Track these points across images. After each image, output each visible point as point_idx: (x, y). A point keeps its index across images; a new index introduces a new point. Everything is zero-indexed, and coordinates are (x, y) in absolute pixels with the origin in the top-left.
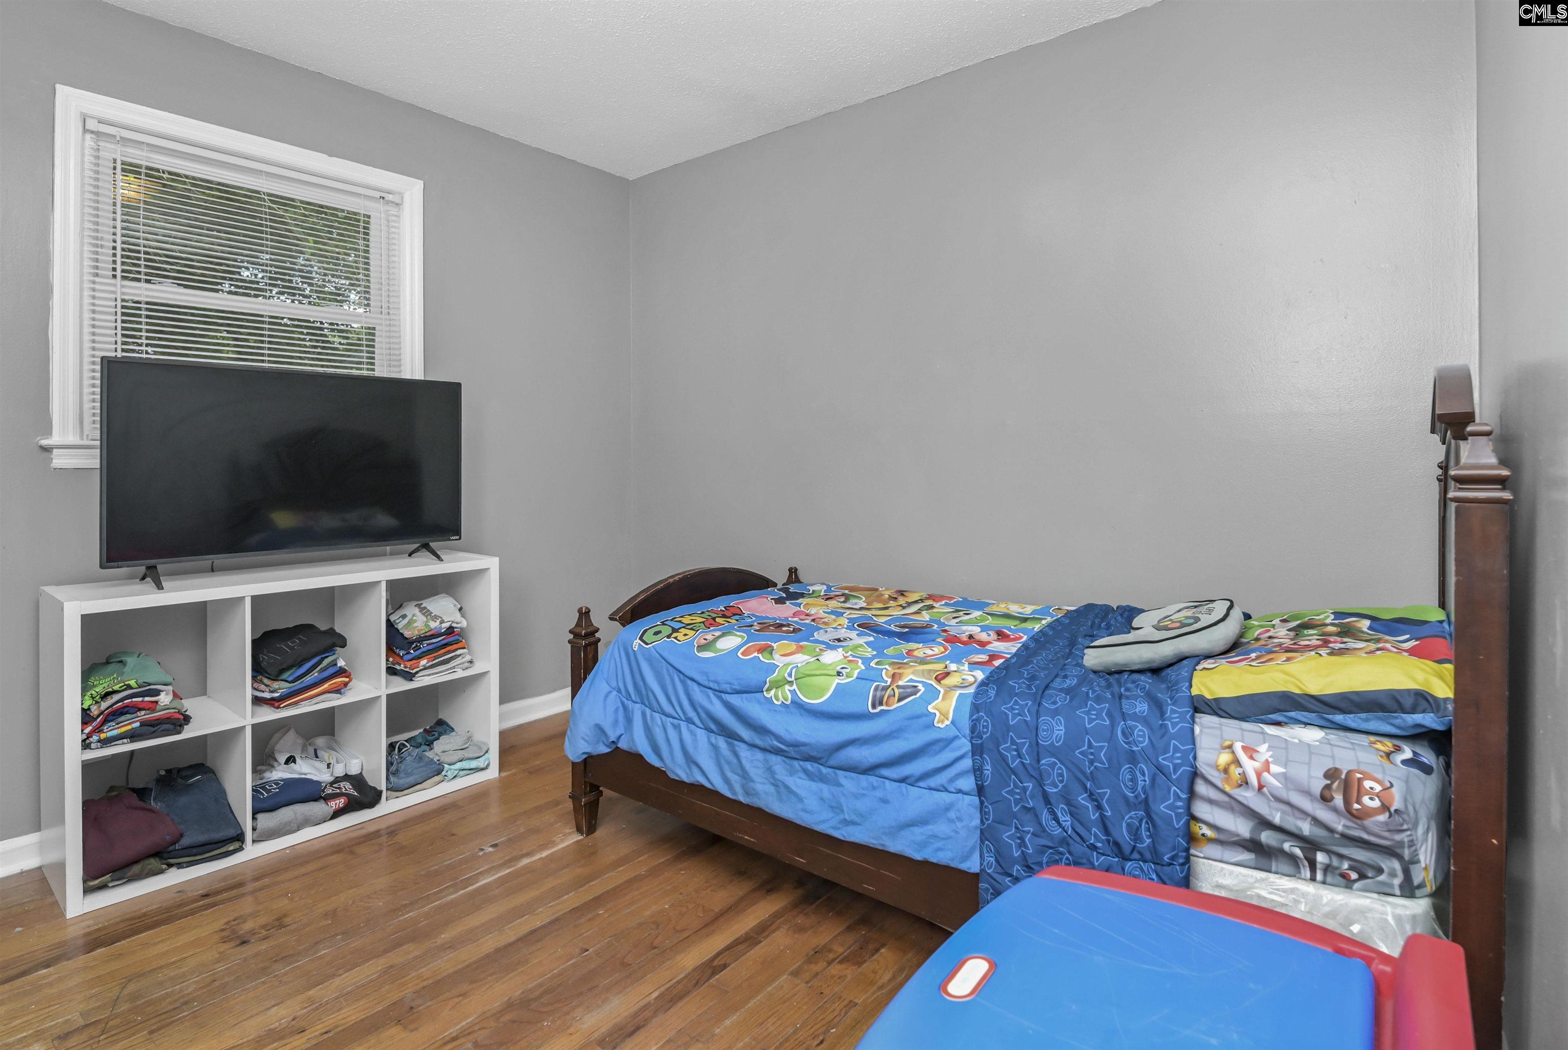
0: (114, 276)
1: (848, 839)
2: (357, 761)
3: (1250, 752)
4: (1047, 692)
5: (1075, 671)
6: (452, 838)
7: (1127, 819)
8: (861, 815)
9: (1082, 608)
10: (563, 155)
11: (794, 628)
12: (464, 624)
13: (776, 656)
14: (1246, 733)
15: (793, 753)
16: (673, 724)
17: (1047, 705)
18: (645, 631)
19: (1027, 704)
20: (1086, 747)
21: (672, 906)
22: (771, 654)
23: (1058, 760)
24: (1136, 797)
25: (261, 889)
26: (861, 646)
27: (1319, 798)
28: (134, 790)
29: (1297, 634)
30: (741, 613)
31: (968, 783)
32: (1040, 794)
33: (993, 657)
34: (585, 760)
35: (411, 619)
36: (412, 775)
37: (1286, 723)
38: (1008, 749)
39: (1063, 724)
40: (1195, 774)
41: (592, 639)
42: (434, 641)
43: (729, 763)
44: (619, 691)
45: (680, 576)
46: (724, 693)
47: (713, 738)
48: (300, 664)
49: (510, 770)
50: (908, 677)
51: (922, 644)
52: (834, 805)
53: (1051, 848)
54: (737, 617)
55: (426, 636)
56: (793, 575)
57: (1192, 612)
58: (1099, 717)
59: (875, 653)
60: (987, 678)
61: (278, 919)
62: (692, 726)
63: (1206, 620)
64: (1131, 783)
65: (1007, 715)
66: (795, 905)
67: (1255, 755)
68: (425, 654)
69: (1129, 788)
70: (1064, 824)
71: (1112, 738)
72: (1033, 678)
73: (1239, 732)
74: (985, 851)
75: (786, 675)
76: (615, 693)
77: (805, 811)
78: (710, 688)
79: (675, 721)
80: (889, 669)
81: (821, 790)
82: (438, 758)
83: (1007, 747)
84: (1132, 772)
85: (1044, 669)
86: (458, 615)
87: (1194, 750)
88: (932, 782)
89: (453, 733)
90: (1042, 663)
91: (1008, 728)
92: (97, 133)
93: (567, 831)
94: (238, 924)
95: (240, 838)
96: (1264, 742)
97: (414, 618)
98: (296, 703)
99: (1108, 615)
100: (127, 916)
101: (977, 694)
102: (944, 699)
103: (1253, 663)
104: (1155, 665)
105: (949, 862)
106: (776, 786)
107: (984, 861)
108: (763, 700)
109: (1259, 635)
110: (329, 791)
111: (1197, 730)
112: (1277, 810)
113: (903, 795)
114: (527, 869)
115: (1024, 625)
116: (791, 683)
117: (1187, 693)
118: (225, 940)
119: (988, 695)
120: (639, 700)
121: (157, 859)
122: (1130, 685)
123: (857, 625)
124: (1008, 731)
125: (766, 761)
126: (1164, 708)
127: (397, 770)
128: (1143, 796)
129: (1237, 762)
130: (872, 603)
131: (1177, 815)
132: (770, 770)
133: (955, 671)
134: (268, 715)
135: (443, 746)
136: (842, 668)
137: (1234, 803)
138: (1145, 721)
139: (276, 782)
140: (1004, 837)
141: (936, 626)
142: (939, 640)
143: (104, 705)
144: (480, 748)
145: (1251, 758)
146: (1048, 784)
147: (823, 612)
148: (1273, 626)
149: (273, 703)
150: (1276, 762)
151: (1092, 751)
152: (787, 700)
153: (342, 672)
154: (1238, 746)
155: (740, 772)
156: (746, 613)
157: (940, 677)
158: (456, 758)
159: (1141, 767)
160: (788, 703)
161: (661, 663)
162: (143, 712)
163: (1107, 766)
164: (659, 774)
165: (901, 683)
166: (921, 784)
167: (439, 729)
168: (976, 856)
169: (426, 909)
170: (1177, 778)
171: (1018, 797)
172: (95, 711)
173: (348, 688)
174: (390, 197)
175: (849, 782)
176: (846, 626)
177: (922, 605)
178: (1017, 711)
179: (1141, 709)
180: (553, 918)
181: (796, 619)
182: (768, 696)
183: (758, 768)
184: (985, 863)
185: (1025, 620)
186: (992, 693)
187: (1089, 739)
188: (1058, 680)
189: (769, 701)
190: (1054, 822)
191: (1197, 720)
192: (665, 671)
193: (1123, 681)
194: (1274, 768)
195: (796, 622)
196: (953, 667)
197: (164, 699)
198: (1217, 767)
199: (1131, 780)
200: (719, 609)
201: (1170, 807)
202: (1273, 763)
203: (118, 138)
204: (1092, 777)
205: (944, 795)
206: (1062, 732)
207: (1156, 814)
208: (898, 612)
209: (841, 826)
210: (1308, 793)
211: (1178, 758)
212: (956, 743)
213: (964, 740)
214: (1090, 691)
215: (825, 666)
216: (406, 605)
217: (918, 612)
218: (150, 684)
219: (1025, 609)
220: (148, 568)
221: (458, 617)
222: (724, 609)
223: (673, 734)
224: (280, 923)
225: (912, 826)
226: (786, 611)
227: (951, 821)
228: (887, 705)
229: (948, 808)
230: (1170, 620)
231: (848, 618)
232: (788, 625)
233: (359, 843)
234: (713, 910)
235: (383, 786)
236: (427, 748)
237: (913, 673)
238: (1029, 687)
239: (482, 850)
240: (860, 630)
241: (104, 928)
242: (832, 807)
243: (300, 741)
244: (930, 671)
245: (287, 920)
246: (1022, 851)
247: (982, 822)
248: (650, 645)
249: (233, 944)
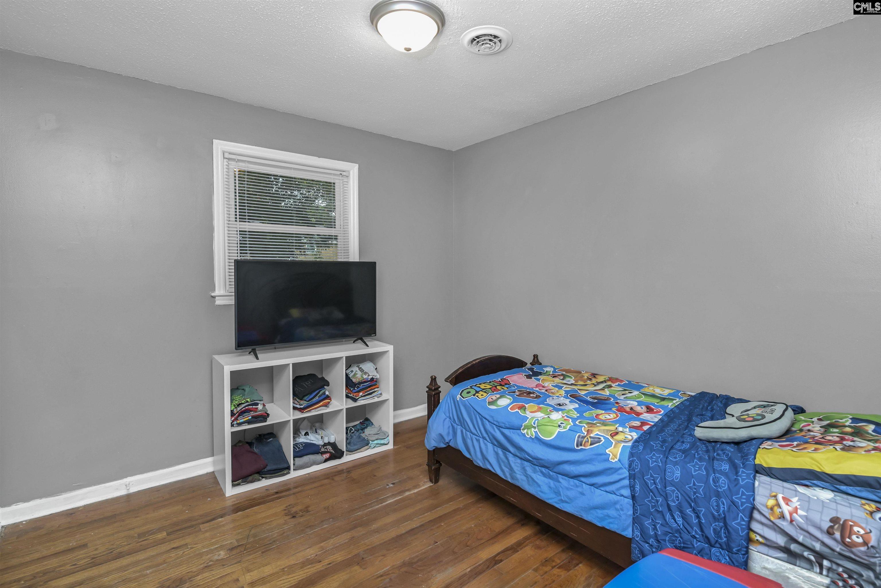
0: (236, 221)
1: (563, 510)
2: (333, 436)
3: (787, 501)
4: (672, 451)
5: (689, 439)
6: (375, 477)
7: (714, 526)
8: (570, 499)
9: (698, 395)
10: (421, 143)
11: (536, 395)
12: (378, 377)
13: (527, 412)
14: (785, 490)
15: (535, 462)
16: (476, 439)
17: (671, 458)
18: (463, 391)
19: (660, 457)
20: (692, 485)
21: (475, 526)
22: (525, 411)
23: (676, 489)
24: (719, 515)
25: (298, 493)
26: (571, 410)
27: (826, 532)
28: (247, 443)
29: (826, 431)
30: (509, 383)
31: (627, 492)
32: (666, 505)
33: (643, 423)
34: (434, 450)
35: (355, 373)
36: (356, 445)
37: (811, 486)
38: (648, 479)
39: (680, 470)
40: (754, 508)
41: (437, 391)
42: (365, 384)
43: (503, 462)
44: (450, 418)
45: (479, 360)
46: (501, 427)
47: (496, 448)
48: (311, 393)
49: (398, 445)
50: (596, 432)
51: (604, 411)
52: (557, 491)
53: (671, 533)
54: (507, 386)
55: (362, 382)
56: (536, 360)
57: (761, 411)
58: (700, 469)
59: (579, 415)
60: (639, 438)
61: (306, 508)
62: (486, 441)
63: (769, 417)
64: (717, 508)
65: (649, 461)
66: (536, 534)
67: (789, 503)
68: (361, 390)
69: (715, 510)
70: (678, 522)
71: (707, 482)
72: (664, 441)
73: (781, 488)
74: (635, 529)
75: (532, 423)
76: (448, 419)
77: (542, 492)
78: (495, 424)
79: (477, 438)
80: (586, 427)
81: (550, 483)
82: (367, 438)
83: (648, 478)
84: (717, 502)
85: (671, 436)
86: (376, 372)
87: (754, 495)
88: (608, 488)
89: (373, 426)
90: (670, 431)
91: (649, 468)
92: (229, 159)
93: (426, 480)
94: (291, 508)
95: (288, 468)
96: (796, 496)
97: (356, 372)
98: (310, 411)
99: (713, 402)
100: (248, 499)
101: (633, 447)
102: (614, 447)
103: (794, 449)
104: (736, 441)
105: (616, 530)
106: (527, 477)
107: (634, 533)
108: (520, 434)
109: (804, 426)
110: (323, 450)
111: (757, 483)
112: (801, 534)
113: (592, 492)
114: (408, 498)
115: (663, 403)
116: (535, 428)
117: (752, 462)
118: (286, 515)
119: (638, 449)
120: (459, 424)
121: (258, 474)
122: (720, 452)
123: (570, 396)
124: (649, 470)
125: (522, 464)
126: (738, 469)
127: (350, 442)
128: (723, 516)
129: (778, 505)
130: (578, 381)
131: (742, 529)
132: (524, 469)
133: (621, 432)
134: (299, 415)
135: (368, 431)
136: (561, 423)
137: (775, 527)
138: (726, 475)
139: (301, 443)
140: (645, 523)
141: (613, 399)
142: (614, 409)
143: (239, 409)
144: (385, 434)
145: (787, 504)
146: (670, 501)
147: (552, 385)
148: (813, 422)
149: (301, 410)
150: (802, 509)
151: (696, 487)
152: (533, 436)
153: (328, 397)
154: (780, 497)
155: (509, 467)
156: (512, 383)
157: (613, 434)
158: (375, 438)
159: (722, 500)
160: (533, 437)
161: (471, 409)
162: (252, 412)
163: (703, 496)
164: (469, 461)
165: (592, 435)
166: (602, 489)
167: (367, 422)
168: (630, 529)
169: (366, 511)
170: (743, 509)
171: (653, 504)
172: (235, 411)
173: (330, 404)
174: (344, 173)
175: (564, 482)
176: (563, 396)
177: (605, 384)
178: (654, 460)
179: (725, 467)
180: (421, 524)
181: (537, 389)
182: (523, 432)
183: (518, 466)
184: (635, 535)
185: (663, 399)
186: (641, 448)
187: (693, 480)
188: (679, 444)
189: (524, 435)
190: (673, 520)
191: (757, 478)
192: (472, 413)
193: (716, 448)
194: (800, 512)
195: (537, 391)
196: (620, 429)
197: (260, 407)
198: (767, 506)
199: (717, 506)
200: (498, 380)
201: (738, 524)
202: (800, 509)
203: (236, 160)
204: (695, 501)
205: (614, 496)
206: (679, 475)
207: (730, 526)
208: (592, 388)
209: (560, 502)
210: (820, 528)
211: (744, 499)
212: (620, 471)
213: (625, 470)
214: (696, 453)
215: (552, 421)
216: (353, 366)
217: (603, 389)
218: (255, 401)
219: (664, 392)
220: (253, 349)
221: (375, 373)
222: (500, 380)
223: (476, 444)
224: (306, 510)
225: (597, 509)
226: (531, 384)
227: (617, 510)
228: (584, 446)
229: (616, 503)
230: (748, 415)
231: (565, 391)
232: (533, 393)
233: (335, 475)
234: (495, 531)
235: (344, 449)
236: (362, 431)
237: (599, 430)
238: (662, 446)
239: (388, 485)
240: (571, 399)
241: (240, 503)
242: (555, 492)
243: (309, 424)
244: (608, 430)
245: (310, 509)
246: (655, 532)
247: (634, 513)
248: (465, 399)
249: (289, 517)
